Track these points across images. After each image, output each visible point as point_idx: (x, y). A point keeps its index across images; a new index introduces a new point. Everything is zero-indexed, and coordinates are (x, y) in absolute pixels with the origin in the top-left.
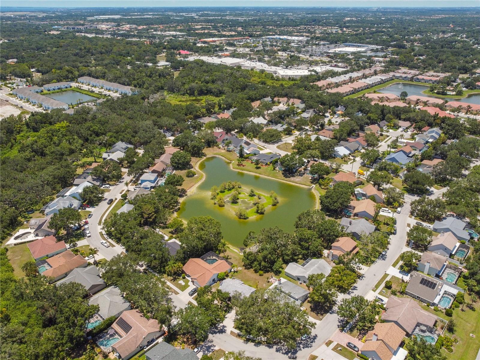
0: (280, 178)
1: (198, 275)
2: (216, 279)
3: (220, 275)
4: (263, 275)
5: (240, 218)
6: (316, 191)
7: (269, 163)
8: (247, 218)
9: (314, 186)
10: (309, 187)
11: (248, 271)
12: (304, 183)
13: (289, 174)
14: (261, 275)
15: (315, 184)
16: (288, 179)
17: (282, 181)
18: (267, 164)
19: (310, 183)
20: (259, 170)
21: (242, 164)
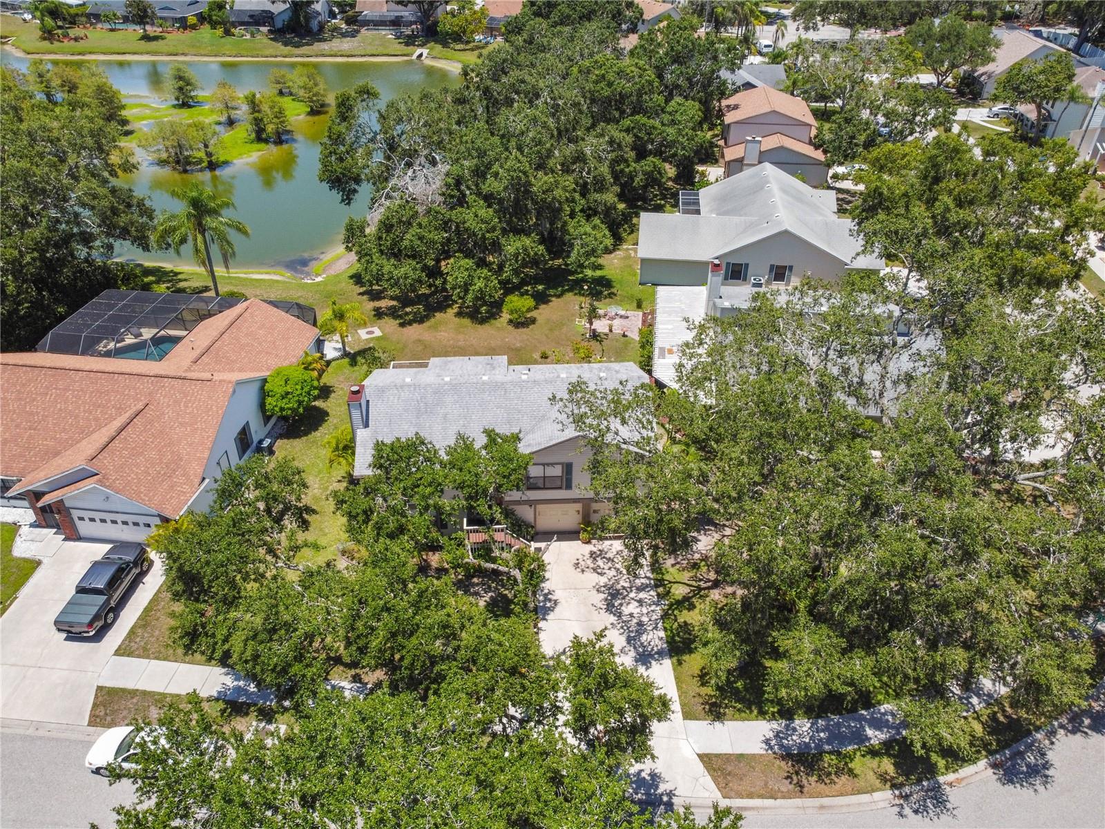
0: (267, 52)
1: (89, 446)
2: (258, 431)
3: (276, 386)
4: (533, 321)
5: (185, 171)
6: (444, 62)
7: (192, 20)
8: (226, 163)
9: (425, 51)
10: (406, 58)
11: (435, 328)
12: (381, 50)
13: (302, 36)
14: (521, 323)
15: (422, 45)
16: (305, 50)
17: (287, 59)
18: (183, 24)
19: (402, 46)
20: (161, 42)
21: (66, 36)
